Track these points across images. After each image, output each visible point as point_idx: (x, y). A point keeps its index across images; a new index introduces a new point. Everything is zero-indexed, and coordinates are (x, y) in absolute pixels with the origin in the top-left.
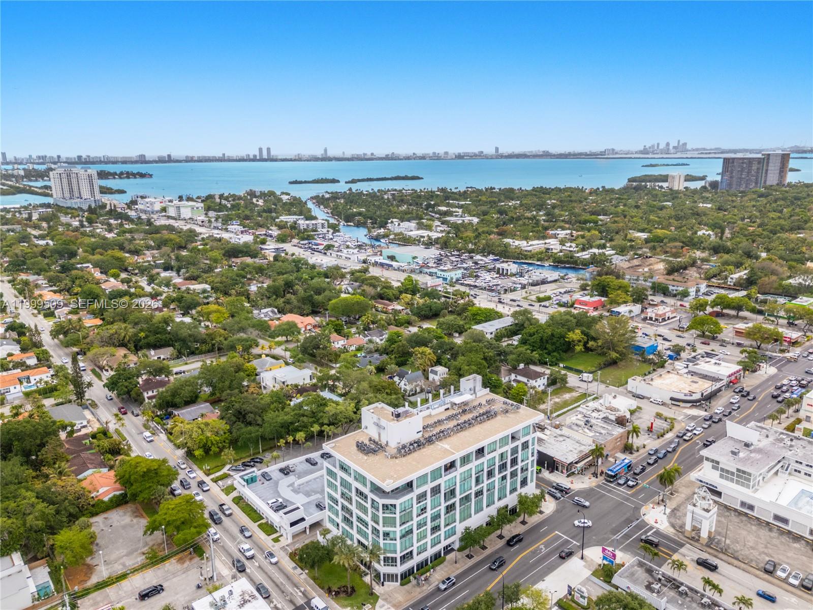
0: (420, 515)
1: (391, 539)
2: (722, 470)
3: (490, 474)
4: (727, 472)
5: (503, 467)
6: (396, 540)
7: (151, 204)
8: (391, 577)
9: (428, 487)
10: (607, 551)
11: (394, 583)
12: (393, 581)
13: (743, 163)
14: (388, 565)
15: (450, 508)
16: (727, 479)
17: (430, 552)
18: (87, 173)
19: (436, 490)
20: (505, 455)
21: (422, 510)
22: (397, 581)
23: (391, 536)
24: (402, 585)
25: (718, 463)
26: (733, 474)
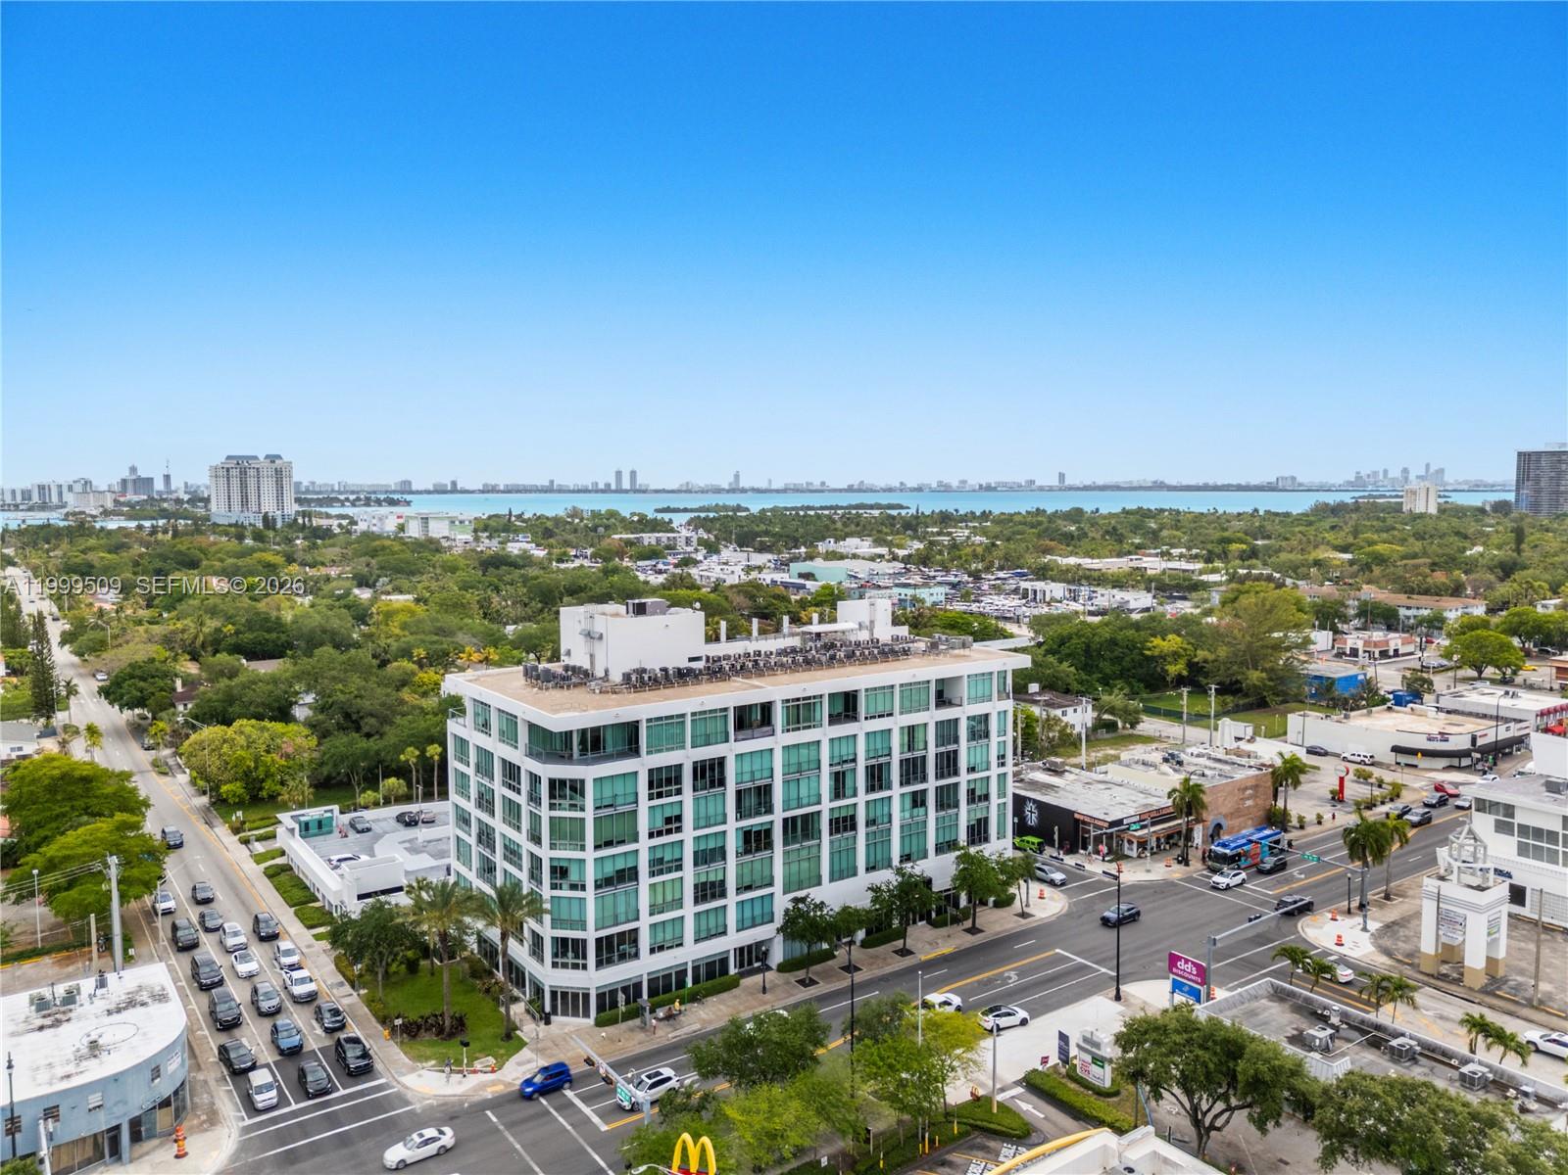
0: (660, 833)
1: (573, 887)
2: (1524, 830)
3: (877, 778)
4: (1538, 833)
5: (913, 770)
6: (583, 888)
7: (380, 519)
8: (571, 1002)
9: (686, 757)
10: (1181, 964)
11: (580, 1021)
12: (576, 1014)
13: (1559, 461)
14: (565, 966)
15: (756, 841)
16: (1538, 855)
17: (691, 953)
18: (274, 466)
19: (710, 774)
20: (919, 735)
21: (668, 821)
22: (586, 1015)
23: (574, 877)
24: (599, 1023)
25: (1509, 810)
26: (1552, 836)
